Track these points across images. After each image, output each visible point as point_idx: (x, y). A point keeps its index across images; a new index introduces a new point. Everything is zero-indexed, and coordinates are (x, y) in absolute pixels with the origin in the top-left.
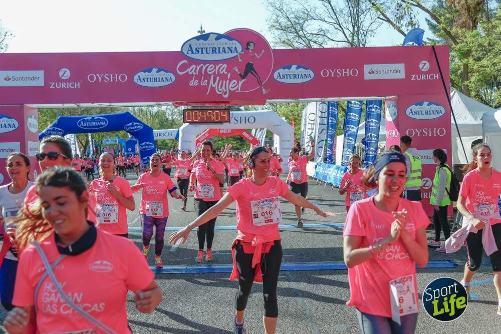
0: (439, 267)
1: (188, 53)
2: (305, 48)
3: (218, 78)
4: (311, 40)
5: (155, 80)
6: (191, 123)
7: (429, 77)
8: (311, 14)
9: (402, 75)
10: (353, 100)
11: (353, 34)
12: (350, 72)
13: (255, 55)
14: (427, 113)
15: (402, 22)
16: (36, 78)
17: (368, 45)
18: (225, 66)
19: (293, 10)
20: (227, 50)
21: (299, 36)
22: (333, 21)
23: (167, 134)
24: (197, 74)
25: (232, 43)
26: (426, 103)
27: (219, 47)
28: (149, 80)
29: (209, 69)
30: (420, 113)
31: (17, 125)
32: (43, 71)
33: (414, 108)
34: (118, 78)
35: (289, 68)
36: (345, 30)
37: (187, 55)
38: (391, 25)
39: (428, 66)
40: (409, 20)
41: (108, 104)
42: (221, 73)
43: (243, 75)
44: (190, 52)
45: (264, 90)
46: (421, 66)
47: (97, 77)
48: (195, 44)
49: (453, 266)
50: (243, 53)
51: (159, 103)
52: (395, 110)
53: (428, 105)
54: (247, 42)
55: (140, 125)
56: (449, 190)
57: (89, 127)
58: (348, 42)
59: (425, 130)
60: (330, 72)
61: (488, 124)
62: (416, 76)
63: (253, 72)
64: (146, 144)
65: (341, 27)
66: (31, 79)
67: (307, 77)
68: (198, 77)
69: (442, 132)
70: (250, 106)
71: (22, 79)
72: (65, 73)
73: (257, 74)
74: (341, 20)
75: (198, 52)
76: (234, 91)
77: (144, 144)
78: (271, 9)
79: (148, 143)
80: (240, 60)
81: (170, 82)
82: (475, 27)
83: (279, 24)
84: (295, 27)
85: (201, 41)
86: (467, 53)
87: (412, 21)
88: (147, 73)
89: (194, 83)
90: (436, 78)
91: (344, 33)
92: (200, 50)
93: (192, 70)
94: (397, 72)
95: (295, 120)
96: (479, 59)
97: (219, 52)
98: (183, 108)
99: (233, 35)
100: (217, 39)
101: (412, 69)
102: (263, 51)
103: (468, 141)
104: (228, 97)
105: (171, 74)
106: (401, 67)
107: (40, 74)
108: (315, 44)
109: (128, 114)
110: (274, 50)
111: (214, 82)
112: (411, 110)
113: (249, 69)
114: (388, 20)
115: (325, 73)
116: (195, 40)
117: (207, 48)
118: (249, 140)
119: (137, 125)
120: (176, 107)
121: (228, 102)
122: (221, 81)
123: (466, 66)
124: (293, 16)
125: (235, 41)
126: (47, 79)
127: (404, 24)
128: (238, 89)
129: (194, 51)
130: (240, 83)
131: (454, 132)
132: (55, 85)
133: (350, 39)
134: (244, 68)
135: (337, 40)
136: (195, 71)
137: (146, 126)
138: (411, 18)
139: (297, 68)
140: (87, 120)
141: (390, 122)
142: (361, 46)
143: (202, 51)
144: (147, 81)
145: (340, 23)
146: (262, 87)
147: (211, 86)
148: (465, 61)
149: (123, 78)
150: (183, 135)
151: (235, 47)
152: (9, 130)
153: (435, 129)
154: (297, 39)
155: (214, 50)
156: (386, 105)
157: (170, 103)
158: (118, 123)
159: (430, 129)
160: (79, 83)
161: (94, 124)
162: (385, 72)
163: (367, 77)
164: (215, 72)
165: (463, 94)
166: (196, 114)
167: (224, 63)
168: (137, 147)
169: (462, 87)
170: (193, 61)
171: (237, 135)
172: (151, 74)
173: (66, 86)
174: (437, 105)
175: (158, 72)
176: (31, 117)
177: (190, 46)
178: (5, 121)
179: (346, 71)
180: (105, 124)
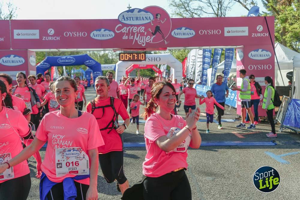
0: (266, 145)
1: (122, 20)
2: (190, 17)
3: (139, 35)
4: (193, 13)
5: (103, 36)
6: (123, 61)
7: (262, 35)
9: (246, 34)
10: (218, 48)
11: (218, 9)
12: (216, 32)
13: (161, 22)
14: (260, 56)
15: (247, 2)
16: (34, 34)
17: (226, 16)
18: (143, 28)
20: (144, 18)
21: (187, 10)
22: (207, 1)
23: (109, 67)
24: (127, 32)
25: (148, 15)
26: (260, 50)
27: (140, 16)
28: (99, 35)
29: (134, 29)
30: (257, 56)
31: (24, 61)
32: (38, 30)
33: (253, 53)
34: (81, 34)
35: (181, 29)
36: (213, 6)
37: (122, 21)
38: (241, 4)
39: (262, 28)
40: (251, 1)
41: (76, 49)
42: (141, 32)
43: (154, 33)
44: (123, 19)
45: (166, 42)
46: (258, 28)
47: (69, 34)
48: (126, 15)
49: (275, 145)
50: (154, 20)
51: (105, 49)
52: (242, 54)
53: (262, 51)
54: (156, 14)
55: (93, 62)
56: (273, 100)
57: (64, 63)
58: (215, 14)
59: (259, 66)
60: (204, 31)
61: (296, 63)
62: (255, 34)
63: (159, 31)
64: (97, 73)
65: (211, 5)
66: (32, 35)
67: (191, 34)
68: (128, 34)
69: (269, 67)
70: (157, 51)
71: (27, 34)
72: (51, 31)
73: (161, 32)
75: (128, 19)
76: (149, 42)
77: (95, 73)
79: (98, 72)
80: (152, 24)
81: (112, 37)
82: (290, 5)
83: (175, 3)
84: (184, 6)
85: (130, 13)
86: (285, 20)
87: (253, 2)
88: (98, 32)
89: (125, 37)
90: (267, 35)
91: (213, 8)
92: (129, 19)
93: (124, 30)
94: (244, 31)
95: (184, 60)
96: (292, 24)
97: (140, 20)
99: (148, 10)
100: (139, 12)
101: (252, 30)
102: (166, 19)
103: (284, 73)
104: (145, 46)
105: (112, 32)
106: (246, 29)
107: (37, 32)
108: (196, 15)
109: (86, 55)
110: (172, 19)
111: (137, 37)
112: (251, 54)
113: (157, 30)
114: (239, 1)
115: (201, 32)
116: (126, 12)
117: (133, 17)
118: (156, 71)
119: (91, 62)
120: (115, 52)
121: (145, 49)
122: (141, 37)
123: (284, 28)
125: (149, 13)
126: (41, 35)
127: (248, 4)
128: (151, 41)
129: (126, 19)
130: (152, 38)
131: (276, 67)
132: (45, 38)
133: (216, 12)
134: (154, 29)
135: (208, 13)
136: (126, 31)
137: (97, 63)
139: (185, 29)
140: (63, 59)
141: (239, 61)
142: (223, 16)
143: (130, 19)
144: (98, 36)
145: (211, 2)
146: (165, 40)
147: (135, 39)
148: (284, 25)
149: (84, 34)
150: (118, 68)
151: (150, 17)
152: (19, 64)
153: (265, 65)
154: (185, 12)
155: (137, 19)
156: (237, 51)
157: (112, 49)
158: (81, 61)
159: (262, 65)
160: (59, 37)
161: (67, 61)
162: (237, 31)
163: (226, 34)
164: (137, 31)
165: (282, 45)
166: (126, 55)
167: (142, 26)
168: (92, 75)
169: (282, 41)
170: (125, 25)
171: (149, 68)
172: (100, 32)
173: (52, 39)
174: (267, 51)
175: (104, 31)
176: (32, 57)
177: (123, 16)
178: (17, 58)
179: (214, 31)
180: (73, 61)
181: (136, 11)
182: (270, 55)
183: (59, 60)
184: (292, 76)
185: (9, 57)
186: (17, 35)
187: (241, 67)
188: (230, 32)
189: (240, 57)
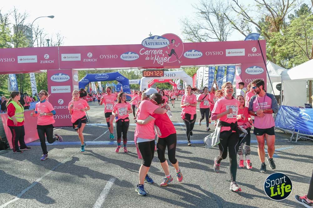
1: (145, 45)
2: (198, 42)
3: (158, 56)
4: (201, 38)
5: (130, 57)
6: (146, 77)
7: (256, 55)
8: (202, 26)
9: (243, 54)
10: (221, 66)
11: (221, 35)
12: (219, 53)
13: (175, 46)
14: (255, 71)
15: (244, 29)
16: (77, 57)
17: (227, 40)
18: (162, 51)
19: (193, 25)
20: (162, 44)
21: (195, 36)
22: (211, 29)
23: (135, 82)
26: (255, 67)
27: (159, 42)
28: (127, 57)
29: (154, 52)
30: (252, 71)
31: (69, 78)
32: (80, 54)
33: (249, 69)
34: (113, 57)
35: (191, 51)
36: (217, 33)
38: (239, 31)
39: (256, 50)
41: (109, 68)
42: (160, 54)
43: (170, 54)
44: (146, 44)
45: (179, 62)
46: (252, 50)
47: (104, 56)
48: (148, 41)
50: (170, 44)
51: (132, 68)
52: (240, 70)
54: (171, 39)
55: (123, 78)
57: (100, 79)
58: (218, 39)
59: (254, 79)
60: (210, 53)
61: (284, 76)
62: (251, 54)
63: (174, 53)
65: (215, 32)
66: (75, 58)
67: (199, 55)
68: (150, 56)
70: (173, 69)
71: (71, 57)
72: (90, 55)
73: (176, 54)
74: (215, 29)
75: (149, 44)
77: (124, 86)
78: (183, 24)
79: (126, 86)
80: (169, 48)
81: (137, 58)
82: (279, 31)
83: (186, 31)
84: (194, 32)
85: (151, 39)
86: (274, 43)
88: (126, 54)
89: (147, 58)
90: (260, 55)
91: (216, 35)
92: (150, 44)
93: (147, 53)
94: (241, 52)
95: (193, 75)
96: (280, 46)
97: (159, 45)
98: (142, 70)
99: (166, 36)
100: (158, 38)
101: (248, 51)
102: (179, 44)
103: (275, 85)
104: (163, 65)
105: (137, 55)
106: (243, 50)
107: (79, 55)
108: (203, 40)
109: (117, 73)
110: (184, 44)
111: (157, 59)
113: (173, 52)
114: (237, 29)
115: (208, 54)
116: (148, 39)
117: (153, 43)
118: (172, 84)
119: (121, 78)
120: (139, 70)
121: (163, 67)
122: (160, 58)
123: (274, 49)
124: (193, 27)
125: (166, 39)
126: (82, 58)
127: (245, 31)
128: (167, 61)
129: (148, 44)
130: (169, 59)
131: (268, 80)
132: (85, 60)
133: (219, 37)
134: (170, 51)
135: (213, 38)
136: (148, 53)
137: (125, 78)
138: (248, 27)
139: (195, 51)
140: (99, 76)
141: (238, 76)
142: (225, 41)
146: (179, 60)
147: (155, 60)
148: (274, 47)
150: (142, 82)
151: (166, 42)
152: (66, 80)
155: (156, 44)
156: (236, 68)
157: (137, 68)
158: (113, 77)
160: (96, 59)
161: (102, 77)
162: (236, 52)
163: (227, 55)
164: (157, 54)
165: (272, 63)
166: (148, 72)
167: (161, 50)
168: (122, 88)
169: (272, 59)
170: (147, 49)
171: (167, 82)
172: (128, 54)
173: (90, 60)
174: (260, 68)
175: (131, 54)
176: (75, 74)
177: (146, 42)
178: (64, 76)
179: (217, 52)
180: (107, 77)
181: (156, 38)
182: (263, 71)
183: (96, 77)
184: (281, 87)
185: (58, 75)
186: (64, 58)
187: (240, 81)
188: (230, 53)
189: (238, 72)
